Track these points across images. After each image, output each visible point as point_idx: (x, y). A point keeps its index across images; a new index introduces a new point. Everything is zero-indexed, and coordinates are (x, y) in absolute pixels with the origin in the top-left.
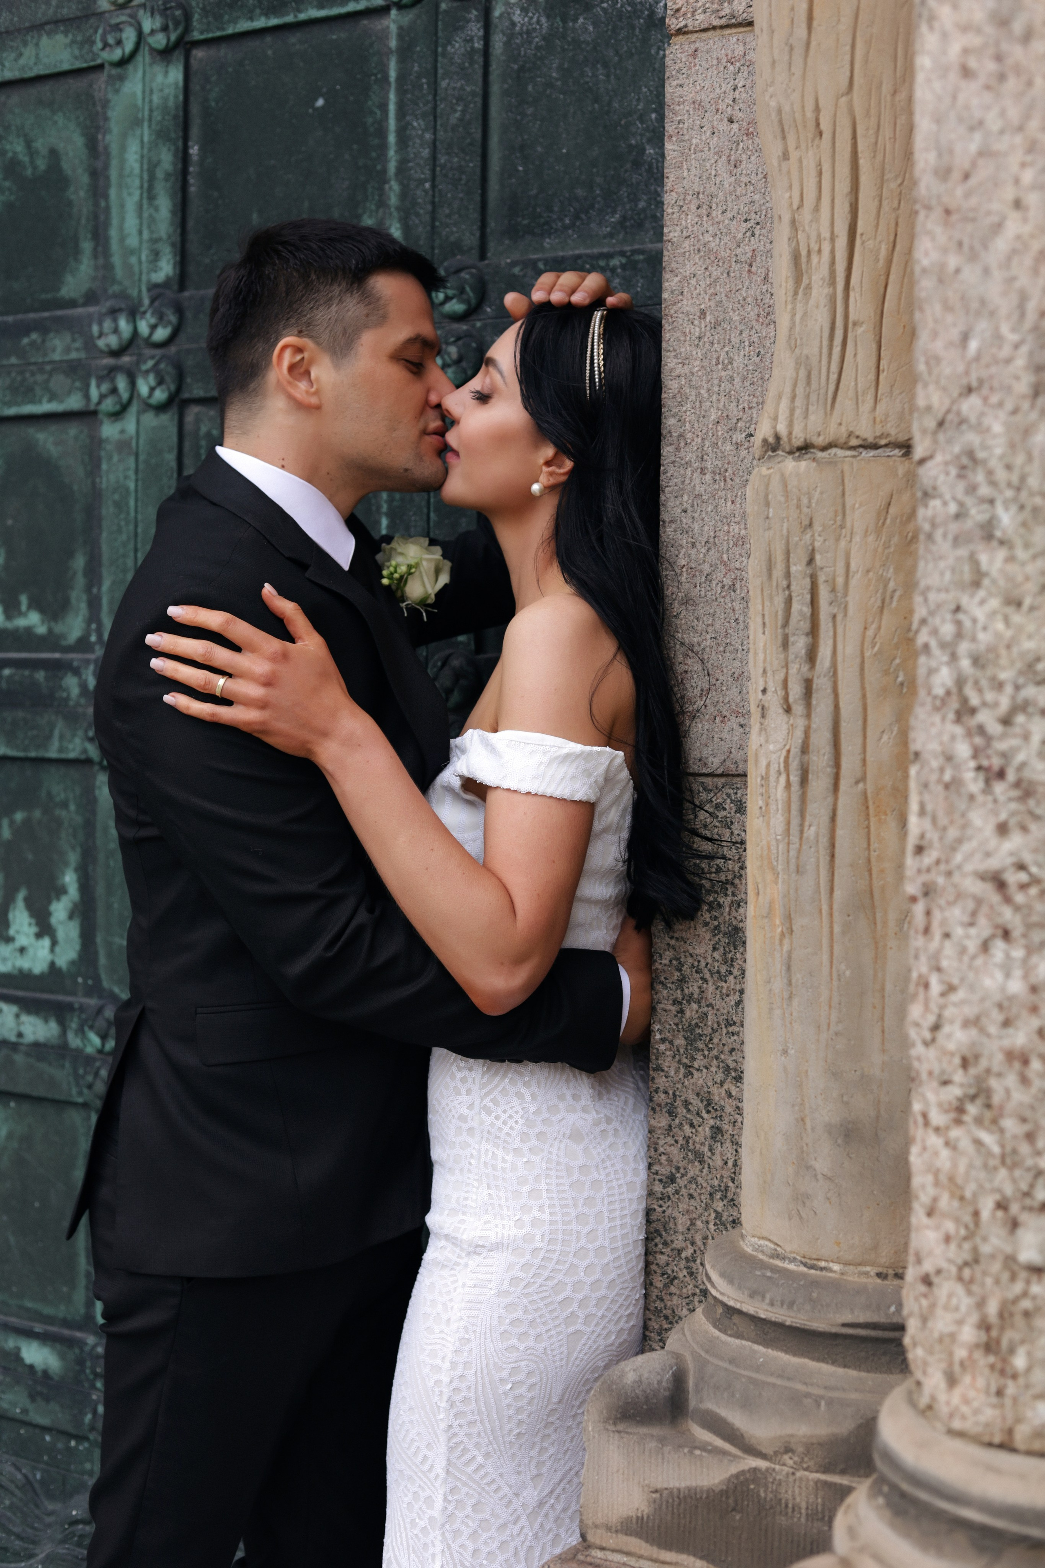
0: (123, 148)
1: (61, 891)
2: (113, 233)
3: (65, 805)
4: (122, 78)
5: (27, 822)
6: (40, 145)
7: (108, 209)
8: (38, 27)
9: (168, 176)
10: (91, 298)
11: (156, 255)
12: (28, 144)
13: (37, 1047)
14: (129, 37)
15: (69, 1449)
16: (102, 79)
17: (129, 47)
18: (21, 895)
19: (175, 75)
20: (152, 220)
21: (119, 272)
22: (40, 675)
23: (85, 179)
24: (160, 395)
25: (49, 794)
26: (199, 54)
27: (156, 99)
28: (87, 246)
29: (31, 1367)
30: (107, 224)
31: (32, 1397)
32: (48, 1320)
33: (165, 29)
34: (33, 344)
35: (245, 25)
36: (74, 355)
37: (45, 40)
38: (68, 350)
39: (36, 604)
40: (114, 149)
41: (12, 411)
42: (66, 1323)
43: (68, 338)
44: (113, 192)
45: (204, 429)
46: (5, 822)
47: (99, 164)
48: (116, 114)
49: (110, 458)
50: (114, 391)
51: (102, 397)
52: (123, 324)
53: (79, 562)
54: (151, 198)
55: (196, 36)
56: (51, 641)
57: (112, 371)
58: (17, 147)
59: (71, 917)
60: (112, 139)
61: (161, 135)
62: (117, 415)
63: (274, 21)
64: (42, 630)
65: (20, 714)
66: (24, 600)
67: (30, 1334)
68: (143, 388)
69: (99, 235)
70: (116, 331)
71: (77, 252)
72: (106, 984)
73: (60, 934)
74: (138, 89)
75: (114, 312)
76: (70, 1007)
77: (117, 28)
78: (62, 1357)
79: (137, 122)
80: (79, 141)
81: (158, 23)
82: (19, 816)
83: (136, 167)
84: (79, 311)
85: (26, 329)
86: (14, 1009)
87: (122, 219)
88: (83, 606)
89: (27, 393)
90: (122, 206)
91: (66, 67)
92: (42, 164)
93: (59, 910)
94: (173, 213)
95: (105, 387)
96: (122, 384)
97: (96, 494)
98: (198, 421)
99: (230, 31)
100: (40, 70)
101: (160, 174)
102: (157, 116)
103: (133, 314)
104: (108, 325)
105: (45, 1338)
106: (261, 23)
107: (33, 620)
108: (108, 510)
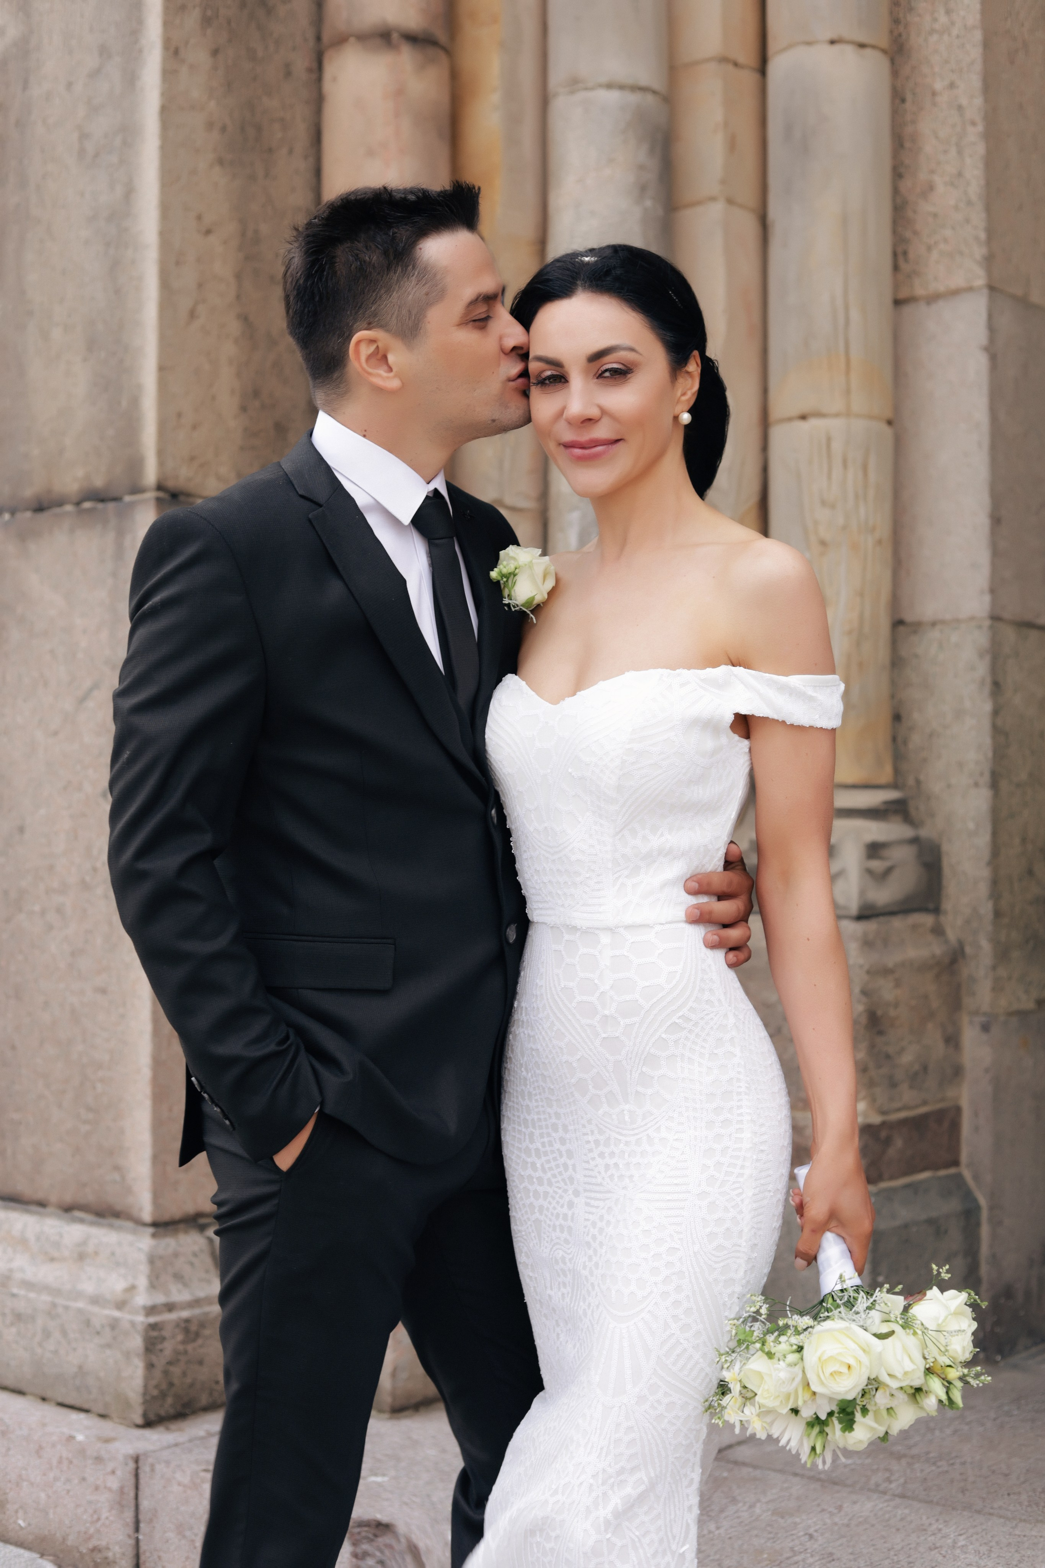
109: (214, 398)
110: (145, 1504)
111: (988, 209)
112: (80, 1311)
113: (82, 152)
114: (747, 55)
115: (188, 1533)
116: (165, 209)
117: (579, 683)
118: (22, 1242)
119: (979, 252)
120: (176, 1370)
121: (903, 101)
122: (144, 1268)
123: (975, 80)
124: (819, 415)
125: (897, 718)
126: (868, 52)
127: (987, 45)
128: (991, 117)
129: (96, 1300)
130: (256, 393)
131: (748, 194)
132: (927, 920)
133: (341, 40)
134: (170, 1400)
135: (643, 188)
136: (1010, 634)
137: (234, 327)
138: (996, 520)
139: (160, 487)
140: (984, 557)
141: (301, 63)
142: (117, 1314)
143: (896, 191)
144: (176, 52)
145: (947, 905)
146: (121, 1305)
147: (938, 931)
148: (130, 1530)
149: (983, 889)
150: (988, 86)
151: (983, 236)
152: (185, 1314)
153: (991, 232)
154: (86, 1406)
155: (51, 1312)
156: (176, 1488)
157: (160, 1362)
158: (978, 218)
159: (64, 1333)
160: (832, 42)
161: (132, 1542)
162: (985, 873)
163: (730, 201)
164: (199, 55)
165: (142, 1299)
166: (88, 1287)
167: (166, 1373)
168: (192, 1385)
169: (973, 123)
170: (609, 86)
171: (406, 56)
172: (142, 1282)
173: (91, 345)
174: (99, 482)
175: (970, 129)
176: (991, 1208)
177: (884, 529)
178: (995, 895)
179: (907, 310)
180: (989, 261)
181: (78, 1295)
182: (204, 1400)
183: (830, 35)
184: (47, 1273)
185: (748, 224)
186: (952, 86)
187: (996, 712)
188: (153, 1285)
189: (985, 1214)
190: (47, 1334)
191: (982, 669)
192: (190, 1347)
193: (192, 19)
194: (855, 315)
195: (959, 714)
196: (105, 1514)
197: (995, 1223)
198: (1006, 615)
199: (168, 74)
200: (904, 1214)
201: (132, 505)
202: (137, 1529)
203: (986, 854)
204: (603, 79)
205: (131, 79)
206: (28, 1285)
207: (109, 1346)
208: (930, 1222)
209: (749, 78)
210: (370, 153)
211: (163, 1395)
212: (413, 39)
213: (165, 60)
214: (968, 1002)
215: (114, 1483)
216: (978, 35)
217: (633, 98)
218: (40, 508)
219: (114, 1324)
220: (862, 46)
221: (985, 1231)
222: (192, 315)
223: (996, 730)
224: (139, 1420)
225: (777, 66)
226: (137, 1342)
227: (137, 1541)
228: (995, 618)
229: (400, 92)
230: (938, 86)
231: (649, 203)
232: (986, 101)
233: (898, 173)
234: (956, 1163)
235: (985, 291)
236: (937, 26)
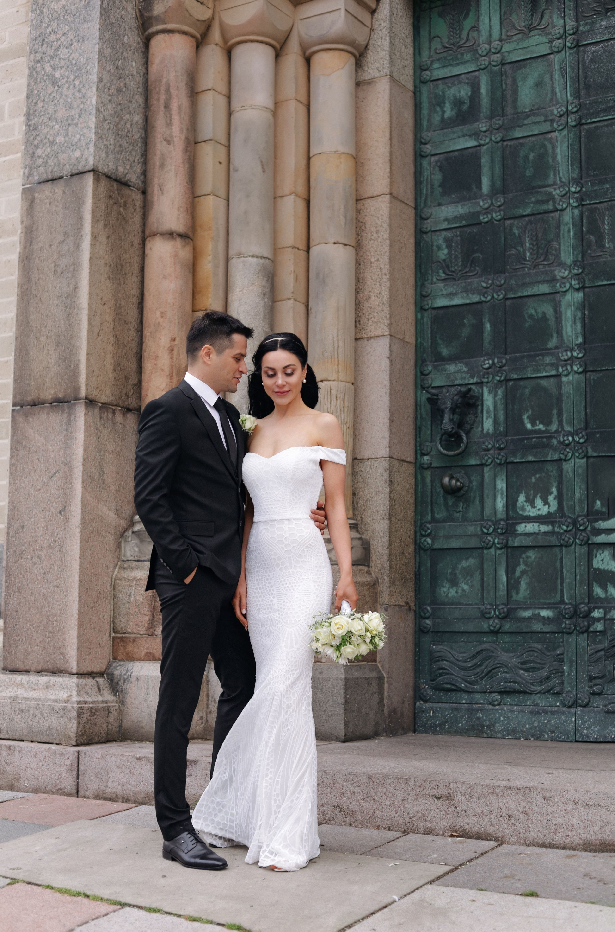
0: (566, 312)
1: (551, 493)
2: (564, 332)
3: (552, 471)
4: (565, 295)
5: (540, 477)
6: (539, 310)
7: (562, 326)
8: (539, 282)
9: (580, 318)
10: (556, 348)
11: (577, 337)
12: (536, 311)
13: (545, 533)
14: (568, 286)
15: (555, 637)
16: (558, 296)
17: (568, 288)
18: (538, 496)
19: (581, 295)
20: (575, 329)
21: (566, 341)
22: (545, 440)
23: (554, 319)
24: (581, 370)
25: (547, 470)
26: (587, 290)
27: (575, 300)
28: (555, 335)
29: (544, 617)
30: (562, 330)
31: (544, 625)
32: (549, 604)
33: (579, 284)
34: (540, 359)
35: (600, 283)
36: (553, 361)
37: (540, 286)
38: (551, 360)
39: (541, 423)
40: (563, 312)
41: (534, 376)
42: (554, 604)
43: (551, 357)
44: (563, 322)
45: (592, 378)
46: (533, 478)
47: (558, 316)
48: (564, 303)
49: (565, 386)
50: (567, 369)
51: (563, 371)
52: (569, 354)
53: (555, 412)
54: (575, 323)
55: (587, 285)
56: (546, 431)
57: (566, 365)
58: (533, 312)
59: (555, 499)
60: (563, 309)
61: (577, 309)
62: (566, 375)
63: (609, 282)
64: (544, 429)
65: (538, 450)
66: (538, 422)
67: (543, 608)
68: (575, 368)
69: (559, 333)
70: (567, 355)
71: (552, 336)
72: (567, 514)
73: (551, 504)
74: (570, 298)
75: (566, 351)
76: (556, 522)
77: (564, 283)
78: (553, 612)
79: (571, 306)
80: (552, 310)
81: (577, 282)
82: (538, 476)
83: (570, 316)
84: (553, 351)
85: (538, 355)
86: (538, 524)
87: (566, 329)
88: (557, 422)
89: (539, 371)
90: (566, 325)
91: (547, 292)
92: (540, 316)
93: (551, 498)
94: (582, 327)
95: (564, 369)
96: (569, 368)
97: (560, 395)
98: (590, 376)
99: (597, 284)
100: (538, 293)
101: (577, 318)
102: (576, 304)
103: (572, 350)
104: (564, 354)
105: (547, 608)
106: (605, 283)
107: (541, 427)
108: (564, 398)
109: (105, 366)
110: (81, 768)
111: (390, 306)
112: (50, 705)
113: (55, 271)
114: (302, 246)
115: (99, 776)
116: (90, 295)
117: (275, 452)
118: (21, 684)
119: (387, 322)
120: (87, 726)
121: (360, 265)
122: (75, 689)
123: (386, 259)
124: (327, 380)
125: (354, 494)
126: (348, 247)
127: (391, 246)
128: (392, 273)
129: (56, 701)
130: (119, 364)
131: (302, 298)
132: (366, 568)
133: (154, 235)
134: (85, 737)
135: (264, 295)
136: (396, 464)
137: (112, 340)
138: (391, 421)
139: (86, 398)
140: (387, 434)
141: (137, 241)
142: (65, 705)
143: (356, 298)
144: (95, 237)
145: (372, 564)
146: (66, 702)
147: (369, 573)
148: (75, 779)
149: (386, 558)
150: (391, 261)
151: (388, 316)
152: (91, 705)
153: (391, 315)
154: (51, 742)
155: (37, 708)
156: (95, 760)
157: (82, 722)
158: (387, 309)
159: (42, 715)
160: (335, 243)
161: (76, 783)
162: (387, 551)
163: (295, 300)
164: (103, 239)
165: (75, 698)
166: (53, 697)
167: (84, 726)
168: (92, 733)
169: (386, 275)
170: (253, 256)
171: (179, 242)
172: (74, 693)
173: (58, 344)
174: (60, 395)
175: (384, 277)
176: (388, 678)
177: (350, 424)
178: (390, 560)
179: (359, 342)
180: (390, 325)
181: (49, 700)
182: (96, 740)
183: (333, 241)
184: (32, 694)
185: (301, 308)
186: (378, 260)
187: (391, 492)
188: (79, 694)
189: (386, 680)
190: (34, 716)
191: (386, 476)
192: (92, 718)
193: (101, 225)
194: (341, 344)
195: (377, 492)
196: (64, 775)
197: (390, 684)
198: (395, 456)
199: (92, 245)
200: (356, 675)
201: (74, 405)
202: (78, 778)
203: (387, 544)
204: (251, 254)
205: (77, 246)
206: (26, 699)
207: (62, 717)
208: (366, 679)
209: (303, 254)
210: (165, 277)
211: (83, 735)
212: (181, 236)
213: (91, 240)
214: (380, 600)
215: (68, 762)
216: (388, 242)
217: (261, 261)
218: (34, 404)
219: (64, 709)
220: (345, 245)
221: (386, 686)
222: (98, 335)
223: (391, 499)
224: (74, 744)
225: (314, 251)
226: (74, 714)
227: (78, 783)
228: (391, 457)
229: (176, 255)
230: (373, 260)
231: (266, 300)
232: (390, 266)
233: (357, 291)
234: (375, 661)
235: (389, 336)
236: (373, 238)
